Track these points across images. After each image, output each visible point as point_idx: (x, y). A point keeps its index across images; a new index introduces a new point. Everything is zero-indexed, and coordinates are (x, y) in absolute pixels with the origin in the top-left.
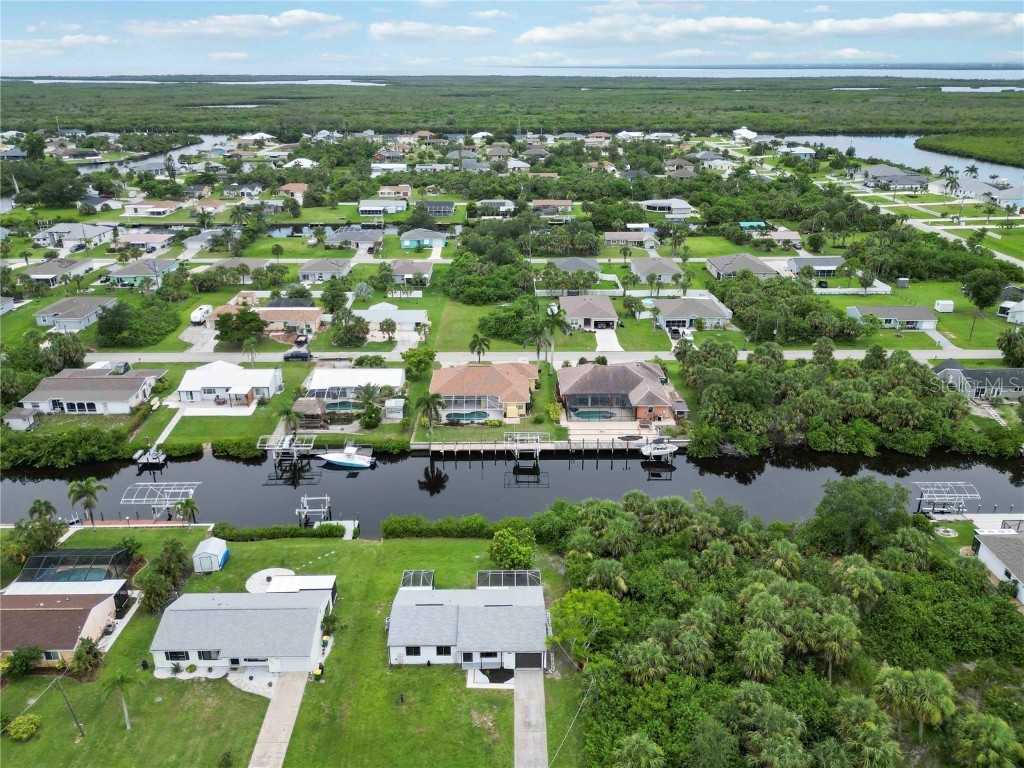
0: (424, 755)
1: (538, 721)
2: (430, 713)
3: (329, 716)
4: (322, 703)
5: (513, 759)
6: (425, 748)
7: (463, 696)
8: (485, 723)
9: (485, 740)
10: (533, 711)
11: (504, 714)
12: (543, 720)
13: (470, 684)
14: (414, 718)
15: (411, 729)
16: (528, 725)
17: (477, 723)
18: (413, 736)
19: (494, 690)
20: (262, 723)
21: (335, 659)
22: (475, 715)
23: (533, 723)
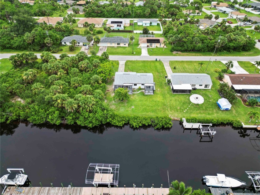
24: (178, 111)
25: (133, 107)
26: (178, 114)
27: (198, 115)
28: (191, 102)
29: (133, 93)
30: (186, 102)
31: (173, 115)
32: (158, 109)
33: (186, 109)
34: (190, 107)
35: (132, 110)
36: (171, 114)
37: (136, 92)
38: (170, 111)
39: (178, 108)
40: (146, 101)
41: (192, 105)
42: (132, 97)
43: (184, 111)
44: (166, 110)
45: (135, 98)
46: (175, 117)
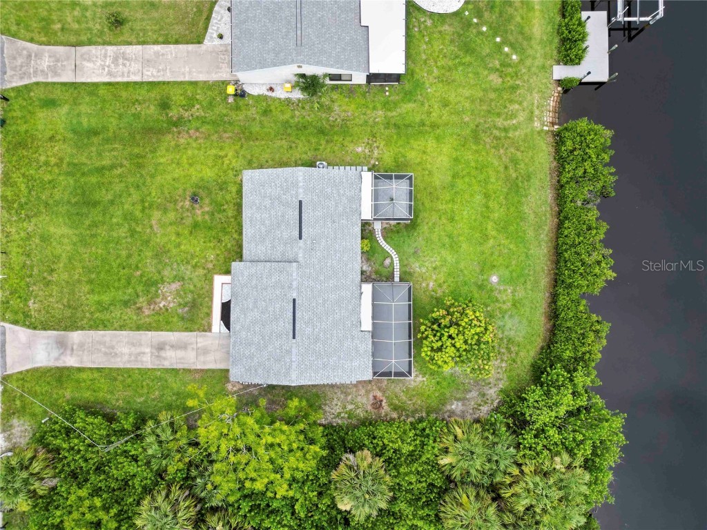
0: (123, 232)
1: (165, 359)
2: (178, 234)
3: (181, 118)
4: (198, 106)
5: (115, 330)
6: (133, 232)
7: (201, 272)
8: (165, 298)
9: (141, 300)
10: (180, 353)
11: (175, 320)
12: (167, 364)
13: (219, 280)
14: (171, 216)
15: (156, 215)
16: (161, 347)
17: (164, 289)
18: (149, 217)
19: (210, 308)
20: (169, 43)
21: (266, 105)
22: (176, 286)
23: (163, 354)
24: (514, 88)
25: (494, 279)
26: (530, 90)
27: (537, 7)
28: (456, 14)
29: (397, 279)
30: (460, 36)
31: (537, 112)
32: (501, 169)
33: (499, 47)
34: (490, 27)
35: (511, 281)
36: (530, 119)
37: (392, 262)
38: (514, 122)
39: (495, 79)
40: (452, 220)
41: (479, 17)
42: (428, 285)
43: (511, 59)
44: (507, 138)
45: (435, 269)
46: (546, 106)
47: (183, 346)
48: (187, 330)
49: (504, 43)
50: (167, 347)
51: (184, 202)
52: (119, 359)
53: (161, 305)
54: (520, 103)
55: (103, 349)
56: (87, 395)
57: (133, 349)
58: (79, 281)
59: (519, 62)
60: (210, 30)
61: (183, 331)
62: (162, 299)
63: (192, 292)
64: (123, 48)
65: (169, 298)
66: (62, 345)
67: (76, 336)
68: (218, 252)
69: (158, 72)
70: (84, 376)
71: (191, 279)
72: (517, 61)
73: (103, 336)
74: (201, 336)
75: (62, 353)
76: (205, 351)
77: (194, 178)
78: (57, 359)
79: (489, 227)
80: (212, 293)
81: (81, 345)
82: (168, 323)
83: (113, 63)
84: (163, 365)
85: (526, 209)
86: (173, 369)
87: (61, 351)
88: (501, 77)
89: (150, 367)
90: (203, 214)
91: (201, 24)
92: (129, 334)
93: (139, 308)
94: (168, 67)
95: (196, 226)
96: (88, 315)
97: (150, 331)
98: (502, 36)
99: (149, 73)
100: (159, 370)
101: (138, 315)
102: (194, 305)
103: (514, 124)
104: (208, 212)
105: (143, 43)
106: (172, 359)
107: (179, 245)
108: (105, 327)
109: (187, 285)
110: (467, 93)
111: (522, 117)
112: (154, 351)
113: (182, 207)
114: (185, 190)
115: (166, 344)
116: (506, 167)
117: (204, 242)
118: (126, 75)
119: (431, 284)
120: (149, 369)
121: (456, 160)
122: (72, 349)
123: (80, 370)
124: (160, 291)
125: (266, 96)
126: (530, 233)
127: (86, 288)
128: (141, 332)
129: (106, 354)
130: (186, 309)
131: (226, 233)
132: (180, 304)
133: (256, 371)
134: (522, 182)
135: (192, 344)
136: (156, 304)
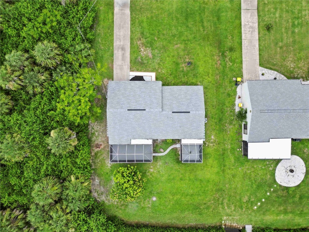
0: (174, 31)
1: (118, 51)
2: (173, 56)
3: (226, 57)
4: (231, 64)
5: (131, 29)
6: (174, 36)
7: (157, 67)
9: (144, 40)
10: (120, 57)
11: (135, 55)
12: (115, 52)
13: (153, 75)
14: (182, 53)
15: (182, 46)
16: (123, 49)
17: (149, 50)
18: (181, 43)
19: (141, 71)
20: (259, 51)
21: (232, 95)
22: (150, 55)
23: (120, 50)
24: (241, 207)
25: (154, 199)
26: (240, 215)
27: (278, 218)
28: (275, 181)
29: (154, 154)
30: (265, 183)
31: (230, 218)
32: (204, 202)
33: (260, 201)
34: (269, 196)
35: (154, 206)
36: (227, 215)
37: (162, 152)
38: (226, 208)
39: (245, 199)
40: (181, 179)
41: (274, 191)
42: (151, 169)
43: (254, 206)
44: (219, 204)
45: (159, 172)
46: (233, 222)
47: (123, 59)
48: (131, 61)
49: (262, 202)
50: (123, 52)
51: (188, 59)
52: (118, 31)
53: (142, 49)
54: (234, 210)
55: (122, 23)
56: (102, 17)
57: (122, 37)
58: (152, 12)
59: (253, 210)
60: (266, 69)
61: (130, 59)
62: (144, 49)
63: (148, 63)
64: (257, 31)
65: (145, 53)
66: (124, 5)
67: (128, 11)
68: (166, 74)
69: (246, 47)
70: (110, 15)
71: (154, 62)
72: (254, 209)
73: (128, 23)
74: (128, 67)
75: (120, 6)
76: (121, 69)
77: (199, 63)
78: (118, 3)
79: (178, 196)
80: (147, 72)
81: (124, 14)
82: (134, 52)
83: (250, 26)
84: (115, 50)
85: (186, 213)
86: (113, 55)
87: (121, 5)
88: (246, 201)
89: (114, 44)
90: (183, 67)
91: (268, 65)
92: (129, 35)
93: (140, 39)
94: (248, 51)
95: (177, 64)
96: (137, 16)
97: (130, 44)
98: (265, 201)
99: (246, 43)
100: (113, 48)
101: (137, 39)
102: (142, 63)
103: (225, 207)
104: (183, 69)
105: (259, 40)
106: (118, 54)
107: (168, 57)
108: (132, 24)
109: (151, 60)
110: (239, 186)
111: (228, 211)
112: (121, 46)
113: (186, 58)
114: (193, 59)
115: (124, 51)
116: (205, 204)
117: (170, 68)
118: (245, 32)
119: (152, 170)
120: (113, 44)
121: (208, 181)
122: (122, 10)
123: (113, 13)
124: (148, 48)
125: (236, 95)
126: (175, 215)
127: (149, 16)
128: (130, 40)
129: (120, 25)
130: (140, 60)
131: (174, 78)
132: (142, 57)
133: (113, 93)
134: (198, 211)
135: (125, 63)
136: (142, 46)
